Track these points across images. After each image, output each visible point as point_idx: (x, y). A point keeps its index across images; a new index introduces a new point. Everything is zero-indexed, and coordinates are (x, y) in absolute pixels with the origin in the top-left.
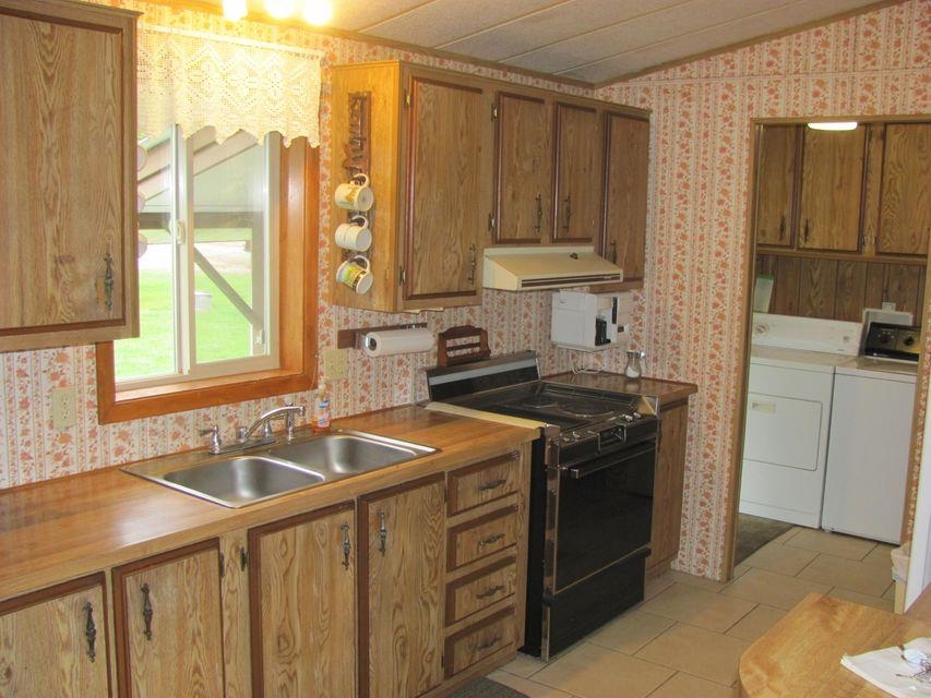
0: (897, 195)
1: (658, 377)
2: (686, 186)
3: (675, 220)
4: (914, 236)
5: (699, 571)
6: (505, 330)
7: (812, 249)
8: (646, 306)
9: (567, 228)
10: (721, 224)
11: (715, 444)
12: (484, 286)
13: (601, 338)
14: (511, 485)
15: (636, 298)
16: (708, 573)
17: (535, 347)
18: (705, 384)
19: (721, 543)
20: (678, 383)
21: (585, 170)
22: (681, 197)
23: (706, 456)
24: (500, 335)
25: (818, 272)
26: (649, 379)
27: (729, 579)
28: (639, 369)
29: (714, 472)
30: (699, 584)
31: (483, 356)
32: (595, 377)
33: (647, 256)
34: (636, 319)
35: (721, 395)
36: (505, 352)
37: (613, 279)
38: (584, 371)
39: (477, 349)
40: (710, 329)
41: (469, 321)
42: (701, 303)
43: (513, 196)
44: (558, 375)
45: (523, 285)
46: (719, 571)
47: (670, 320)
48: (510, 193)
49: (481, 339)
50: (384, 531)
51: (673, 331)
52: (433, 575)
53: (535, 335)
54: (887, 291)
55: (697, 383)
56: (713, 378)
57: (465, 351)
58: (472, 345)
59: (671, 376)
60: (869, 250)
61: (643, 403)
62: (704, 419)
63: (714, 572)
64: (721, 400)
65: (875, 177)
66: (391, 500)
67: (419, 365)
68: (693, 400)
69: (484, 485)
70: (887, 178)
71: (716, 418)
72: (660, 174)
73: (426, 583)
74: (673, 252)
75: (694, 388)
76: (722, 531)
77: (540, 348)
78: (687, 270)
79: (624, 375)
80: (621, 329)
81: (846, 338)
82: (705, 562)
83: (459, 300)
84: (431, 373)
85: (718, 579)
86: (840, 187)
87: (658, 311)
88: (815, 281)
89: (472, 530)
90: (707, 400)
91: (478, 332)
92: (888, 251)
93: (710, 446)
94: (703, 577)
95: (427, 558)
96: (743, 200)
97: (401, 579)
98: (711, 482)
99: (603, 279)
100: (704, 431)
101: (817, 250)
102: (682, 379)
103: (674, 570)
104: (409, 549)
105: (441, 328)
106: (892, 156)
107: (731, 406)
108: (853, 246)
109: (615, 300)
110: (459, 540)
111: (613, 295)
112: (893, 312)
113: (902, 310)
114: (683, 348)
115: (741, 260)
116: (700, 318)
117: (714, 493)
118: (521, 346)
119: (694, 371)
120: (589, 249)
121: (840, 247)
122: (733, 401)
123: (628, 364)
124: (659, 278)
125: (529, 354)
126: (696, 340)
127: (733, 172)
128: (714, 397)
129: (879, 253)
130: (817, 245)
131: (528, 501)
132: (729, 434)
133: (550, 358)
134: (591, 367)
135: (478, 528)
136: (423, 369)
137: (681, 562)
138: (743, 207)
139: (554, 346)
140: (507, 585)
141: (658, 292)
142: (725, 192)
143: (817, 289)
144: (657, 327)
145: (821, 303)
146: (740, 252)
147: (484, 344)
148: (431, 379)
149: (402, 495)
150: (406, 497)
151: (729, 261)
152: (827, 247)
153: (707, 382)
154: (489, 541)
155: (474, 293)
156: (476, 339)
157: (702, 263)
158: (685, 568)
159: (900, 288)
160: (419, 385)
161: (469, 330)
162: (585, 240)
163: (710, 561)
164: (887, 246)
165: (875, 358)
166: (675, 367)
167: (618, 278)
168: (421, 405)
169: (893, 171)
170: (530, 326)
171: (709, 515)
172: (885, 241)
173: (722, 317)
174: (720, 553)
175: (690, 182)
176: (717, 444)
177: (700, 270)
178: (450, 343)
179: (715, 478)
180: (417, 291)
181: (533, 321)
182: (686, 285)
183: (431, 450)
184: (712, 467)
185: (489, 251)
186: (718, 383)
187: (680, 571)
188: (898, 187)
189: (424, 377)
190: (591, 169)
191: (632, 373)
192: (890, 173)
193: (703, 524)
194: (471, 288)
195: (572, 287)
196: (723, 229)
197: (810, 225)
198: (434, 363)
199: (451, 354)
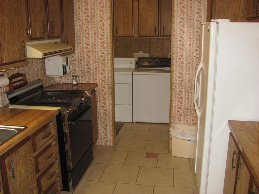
0: (144, 18)
1: (83, 83)
2: (88, 16)
3: (84, 28)
4: (149, 30)
5: (105, 144)
6: (30, 73)
7: (118, 36)
8: (77, 59)
9: (53, 33)
10: (101, 29)
11: (106, 102)
12: (28, 57)
13: (65, 72)
14: (53, 134)
15: (73, 56)
16: (108, 144)
17: (41, 78)
18: (100, 83)
19: (112, 134)
20: (91, 84)
21: (56, 11)
22: (86, 20)
23: (103, 107)
24: (29, 75)
25: (119, 43)
26: (80, 84)
27: (115, 145)
28: (77, 81)
29: (107, 112)
30: (106, 148)
31: (25, 84)
32: (60, 85)
33: (75, 41)
34: (73, 64)
35: (106, 86)
36: (31, 81)
37: (70, 50)
38: (57, 84)
39: (22, 82)
40: (100, 65)
41: (18, 71)
42: (96, 56)
43: (35, 21)
44: (49, 86)
45: (44, 56)
46: (112, 143)
47: (86, 63)
48: (33, 19)
49: (23, 77)
50: (14, 169)
51: (87, 67)
52: (33, 178)
53: (40, 73)
54: (140, 48)
55: (97, 83)
56: (103, 81)
57: (18, 83)
58: (20, 80)
59: (88, 82)
60: (136, 35)
61: (85, 93)
62: (101, 94)
63: (110, 144)
64: (107, 88)
65: (136, 13)
66: (13, 155)
67: (3, 91)
68: (97, 89)
69: (44, 137)
70: (140, 13)
71: (105, 94)
72: (78, 13)
73: (31, 182)
74: (85, 39)
75: (97, 85)
76: (112, 130)
77: (42, 78)
78: (90, 45)
79: (72, 84)
80: (69, 68)
81: (131, 63)
82: (107, 141)
83: (19, 64)
84: (8, 93)
85: (112, 145)
86: (126, 16)
87: (81, 60)
88: (118, 46)
89: (43, 155)
90: (102, 88)
91: (22, 75)
92: (142, 35)
93: (104, 104)
94: (107, 146)
95: (30, 172)
96: (109, 20)
97: (22, 186)
98: (106, 115)
99: (67, 51)
100: (102, 99)
101: (120, 36)
102: (92, 82)
103: (97, 145)
104: (23, 171)
105: (9, 75)
106: (141, 6)
107: (110, 90)
108: (131, 35)
109: (67, 58)
110: (39, 161)
111: (66, 56)
112: (143, 54)
113: (145, 53)
114: (91, 72)
115: (109, 40)
116: (97, 61)
117: (107, 118)
118: (37, 78)
119: (96, 79)
120: (58, 40)
121: (127, 35)
122: (111, 88)
123: (73, 79)
124: (81, 49)
125: (40, 81)
126: (96, 69)
127: (104, 10)
128: (104, 87)
129: (139, 36)
130: (120, 35)
131: (57, 137)
132: (111, 99)
133: (46, 81)
134: (58, 82)
135: (44, 154)
136: (4, 92)
137: (99, 142)
138: (109, 23)
139: (46, 76)
140: (56, 170)
141: (81, 54)
142: (102, 18)
143: (119, 49)
144: (81, 66)
145: (121, 53)
146: (109, 38)
147: (24, 79)
148: (8, 96)
149: (17, 151)
150: (19, 151)
151: (105, 41)
152: (123, 35)
153: (101, 82)
154: (49, 157)
155: (24, 60)
156: (21, 78)
157: (95, 42)
158: (100, 144)
159: (144, 46)
160: (4, 99)
161: (19, 75)
162: (58, 37)
163: (109, 140)
164: (142, 34)
165: (141, 68)
166: (89, 79)
167: (71, 50)
168: (6, 107)
169: (142, 11)
170: (38, 70)
171: (106, 126)
172: (141, 32)
173: (104, 60)
174: (112, 137)
175: (89, 15)
176: (107, 102)
177: (95, 45)
178: (13, 81)
179: (107, 113)
180: (4, 62)
181: (39, 68)
182: (91, 50)
183: (23, 128)
184: (106, 110)
185: (28, 43)
186: (105, 83)
187: (99, 145)
188: (144, 16)
189: (5, 95)
190: (58, 11)
191: (75, 82)
192: (141, 11)
193: (105, 129)
194: (24, 59)
195: (57, 55)
196: (102, 30)
197: (117, 29)
198: (8, 89)
199: (14, 85)
